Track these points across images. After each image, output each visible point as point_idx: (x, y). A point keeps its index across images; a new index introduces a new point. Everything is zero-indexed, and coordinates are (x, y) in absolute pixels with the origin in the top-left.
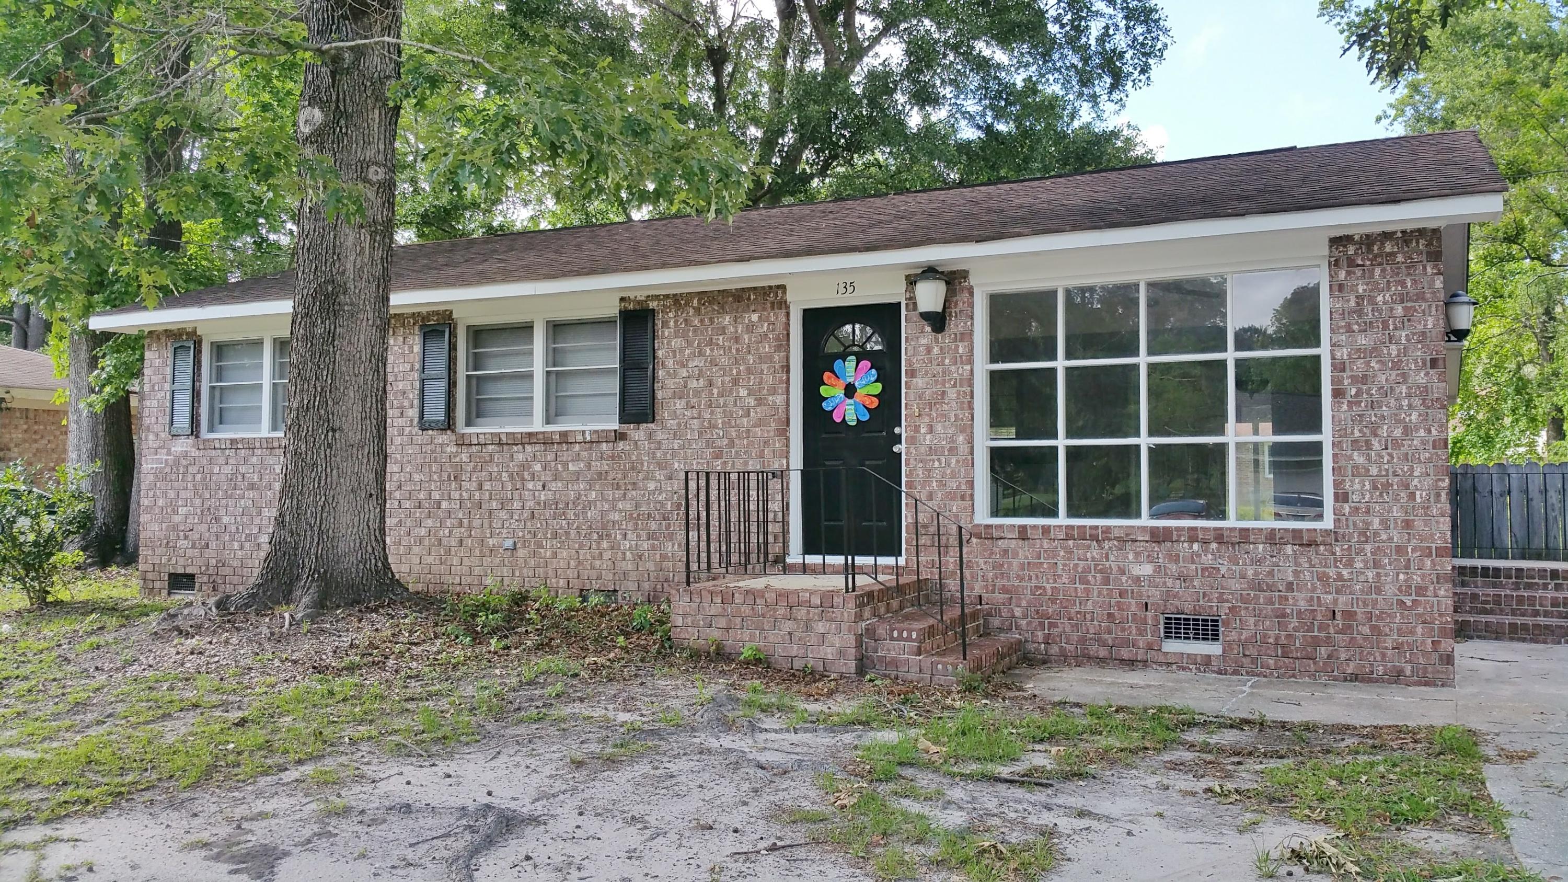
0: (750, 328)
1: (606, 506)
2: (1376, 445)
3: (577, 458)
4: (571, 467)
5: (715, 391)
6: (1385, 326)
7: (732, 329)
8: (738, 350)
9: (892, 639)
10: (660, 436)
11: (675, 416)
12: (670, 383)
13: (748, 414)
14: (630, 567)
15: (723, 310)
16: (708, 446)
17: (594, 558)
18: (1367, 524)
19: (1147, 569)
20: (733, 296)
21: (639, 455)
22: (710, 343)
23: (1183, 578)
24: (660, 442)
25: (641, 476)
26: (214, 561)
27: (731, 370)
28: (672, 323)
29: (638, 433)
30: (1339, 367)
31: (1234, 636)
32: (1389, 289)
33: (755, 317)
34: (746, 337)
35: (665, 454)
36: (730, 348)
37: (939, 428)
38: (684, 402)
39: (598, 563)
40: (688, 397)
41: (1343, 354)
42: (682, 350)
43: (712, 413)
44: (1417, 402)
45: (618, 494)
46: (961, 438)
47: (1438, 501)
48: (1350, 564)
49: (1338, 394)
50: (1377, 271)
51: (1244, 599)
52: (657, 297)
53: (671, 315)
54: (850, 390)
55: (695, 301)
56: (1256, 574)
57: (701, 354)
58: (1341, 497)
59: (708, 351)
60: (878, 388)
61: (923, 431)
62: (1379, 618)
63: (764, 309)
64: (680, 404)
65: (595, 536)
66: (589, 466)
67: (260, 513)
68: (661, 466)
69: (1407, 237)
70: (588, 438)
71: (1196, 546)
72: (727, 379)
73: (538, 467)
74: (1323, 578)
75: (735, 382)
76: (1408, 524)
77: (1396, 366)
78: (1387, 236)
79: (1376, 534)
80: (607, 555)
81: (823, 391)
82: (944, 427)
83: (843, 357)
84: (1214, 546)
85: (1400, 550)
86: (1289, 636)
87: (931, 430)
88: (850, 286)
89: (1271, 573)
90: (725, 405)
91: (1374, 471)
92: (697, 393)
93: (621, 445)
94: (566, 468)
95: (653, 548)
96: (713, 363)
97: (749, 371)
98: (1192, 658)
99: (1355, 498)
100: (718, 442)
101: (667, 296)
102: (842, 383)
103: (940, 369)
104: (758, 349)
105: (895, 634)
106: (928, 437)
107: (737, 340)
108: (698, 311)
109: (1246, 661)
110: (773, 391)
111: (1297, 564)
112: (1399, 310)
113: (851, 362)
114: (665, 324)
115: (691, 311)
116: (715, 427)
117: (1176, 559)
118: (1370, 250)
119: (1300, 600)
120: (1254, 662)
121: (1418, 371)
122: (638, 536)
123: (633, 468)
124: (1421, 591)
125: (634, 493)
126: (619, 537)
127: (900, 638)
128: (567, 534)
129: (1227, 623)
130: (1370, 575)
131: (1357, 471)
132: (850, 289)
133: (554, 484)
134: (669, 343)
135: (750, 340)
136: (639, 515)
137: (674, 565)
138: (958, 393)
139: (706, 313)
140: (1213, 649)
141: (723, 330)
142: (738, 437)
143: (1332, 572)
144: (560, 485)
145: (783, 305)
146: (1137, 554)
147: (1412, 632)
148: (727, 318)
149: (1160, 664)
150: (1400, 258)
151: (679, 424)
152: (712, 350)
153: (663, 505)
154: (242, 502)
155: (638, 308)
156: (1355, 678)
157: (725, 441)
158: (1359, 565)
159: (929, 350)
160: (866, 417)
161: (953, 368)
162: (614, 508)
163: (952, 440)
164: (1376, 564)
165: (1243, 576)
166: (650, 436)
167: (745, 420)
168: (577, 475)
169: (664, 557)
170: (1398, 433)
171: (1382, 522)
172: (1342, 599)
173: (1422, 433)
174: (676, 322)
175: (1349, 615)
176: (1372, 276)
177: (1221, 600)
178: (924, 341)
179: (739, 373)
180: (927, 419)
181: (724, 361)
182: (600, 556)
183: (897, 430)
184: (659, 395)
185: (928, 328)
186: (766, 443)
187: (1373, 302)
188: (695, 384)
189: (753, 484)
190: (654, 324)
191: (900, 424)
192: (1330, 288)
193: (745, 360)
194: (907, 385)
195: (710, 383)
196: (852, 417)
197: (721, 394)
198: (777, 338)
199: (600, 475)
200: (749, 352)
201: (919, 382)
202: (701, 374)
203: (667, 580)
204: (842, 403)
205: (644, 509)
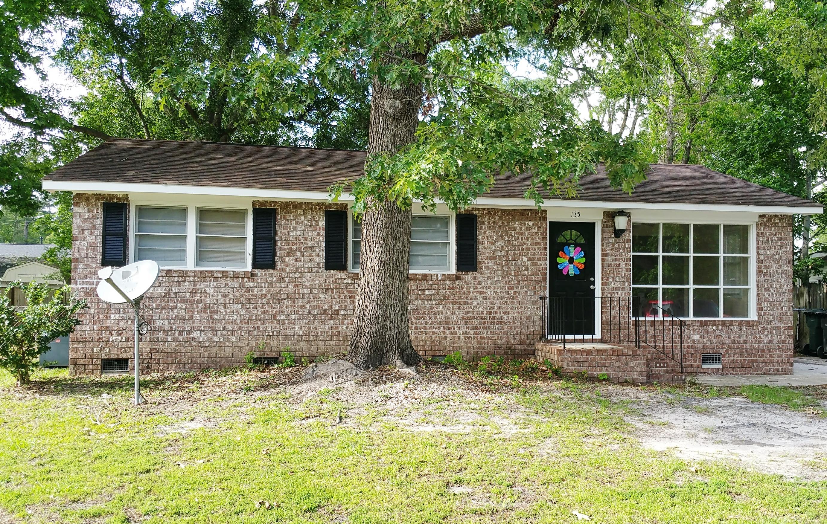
0: (528, 229)
1: (449, 313)
2: (772, 291)
3: (430, 288)
4: (427, 292)
5: (510, 257)
6: (775, 249)
7: (519, 228)
8: (522, 239)
9: (656, 367)
10: (480, 278)
11: (487, 268)
12: (486, 252)
13: (527, 269)
14: (463, 343)
15: (514, 219)
16: (506, 284)
17: (441, 339)
18: (769, 318)
19: (697, 337)
20: (520, 212)
21: (468, 288)
22: (507, 234)
23: (710, 340)
24: (479, 281)
25: (469, 298)
26: (148, 349)
27: (519, 248)
28: (486, 223)
29: (468, 276)
30: (759, 261)
31: (726, 361)
32: (776, 235)
33: (531, 224)
34: (526, 233)
35: (483, 287)
36: (518, 237)
37: (617, 279)
38: (493, 262)
39: (444, 342)
40: (496, 259)
41: (762, 257)
42: (492, 237)
43: (509, 268)
44: (784, 276)
45: (455, 307)
46: (627, 284)
47: (789, 310)
48: (763, 333)
49: (760, 271)
50: (773, 228)
51: (729, 347)
52: (478, 209)
53: (486, 219)
54: (571, 261)
55: (500, 213)
56: (734, 337)
57: (503, 239)
58: (760, 308)
59: (506, 238)
60: (584, 260)
61: (610, 280)
62: (772, 351)
63: (536, 220)
64: (491, 263)
65: (442, 328)
66: (438, 292)
67: (191, 318)
68: (481, 293)
69: (783, 217)
70: (440, 278)
71: (714, 328)
72: (517, 252)
74: (755, 338)
75: (521, 254)
76: (781, 318)
77: (778, 263)
78: (776, 216)
79: (771, 322)
80: (449, 338)
81: (558, 260)
82: (620, 279)
83: (569, 245)
84: (720, 327)
85: (778, 327)
86: (744, 360)
87: (614, 280)
88: (578, 214)
89: (739, 337)
90: (515, 264)
91: (771, 299)
92: (500, 258)
93: (457, 282)
94: (423, 292)
95: (476, 333)
96: (510, 243)
97: (528, 249)
98: (712, 370)
99: (765, 309)
100: (512, 282)
101: (484, 209)
102: (568, 257)
103: (618, 253)
104: (532, 239)
105: (658, 365)
106: (613, 283)
107: (522, 234)
108: (500, 218)
109: (730, 370)
110: (540, 259)
111: (747, 333)
112: (779, 243)
113: (572, 248)
114: (483, 223)
115: (497, 218)
116: (510, 274)
117: (707, 333)
118: (771, 221)
119: (748, 346)
120: (733, 370)
121: (785, 265)
122: (468, 328)
123: (464, 294)
124: (784, 341)
125: (465, 306)
126: (456, 328)
127: (660, 366)
128: (425, 328)
129: (724, 356)
130: (769, 336)
131: (766, 300)
132: (578, 215)
133: (416, 302)
134: (485, 232)
135: (528, 234)
136: (468, 317)
137: (488, 342)
138: (626, 264)
139: (505, 220)
140: (719, 366)
141: (514, 228)
142: (522, 280)
143: (758, 336)
144: (420, 302)
145: (545, 219)
146: (694, 331)
147: (782, 356)
148: (517, 223)
149: (701, 373)
150: (780, 225)
151: (490, 273)
152: (508, 238)
153: (482, 312)
155: (467, 213)
156: (765, 373)
157: (516, 282)
158: (766, 333)
159: (613, 245)
160: (578, 273)
161: (623, 254)
162: (453, 314)
163: (623, 284)
164: (771, 333)
165: (730, 338)
166: (474, 278)
167: (526, 272)
168: (430, 297)
169: (482, 338)
170: (778, 286)
171: (773, 318)
172: (761, 345)
173: (785, 286)
174: (489, 222)
175: (763, 351)
176: (771, 230)
177: (722, 348)
178: (611, 241)
179: (523, 249)
180: (612, 275)
181: (515, 243)
182: (445, 338)
183: (592, 279)
184: (480, 258)
185: (613, 236)
186: (537, 283)
187: (771, 239)
188: (499, 253)
189: (530, 302)
190: (477, 223)
191: (594, 277)
192: (758, 233)
193: (525, 244)
194: (603, 260)
195: (507, 253)
196: (571, 272)
197: (513, 259)
198: (542, 234)
199: (444, 297)
200: (528, 240)
201: (609, 259)
202: (503, 249)
203: (484, 349)
204: (567, 266)
205: (470, 314)
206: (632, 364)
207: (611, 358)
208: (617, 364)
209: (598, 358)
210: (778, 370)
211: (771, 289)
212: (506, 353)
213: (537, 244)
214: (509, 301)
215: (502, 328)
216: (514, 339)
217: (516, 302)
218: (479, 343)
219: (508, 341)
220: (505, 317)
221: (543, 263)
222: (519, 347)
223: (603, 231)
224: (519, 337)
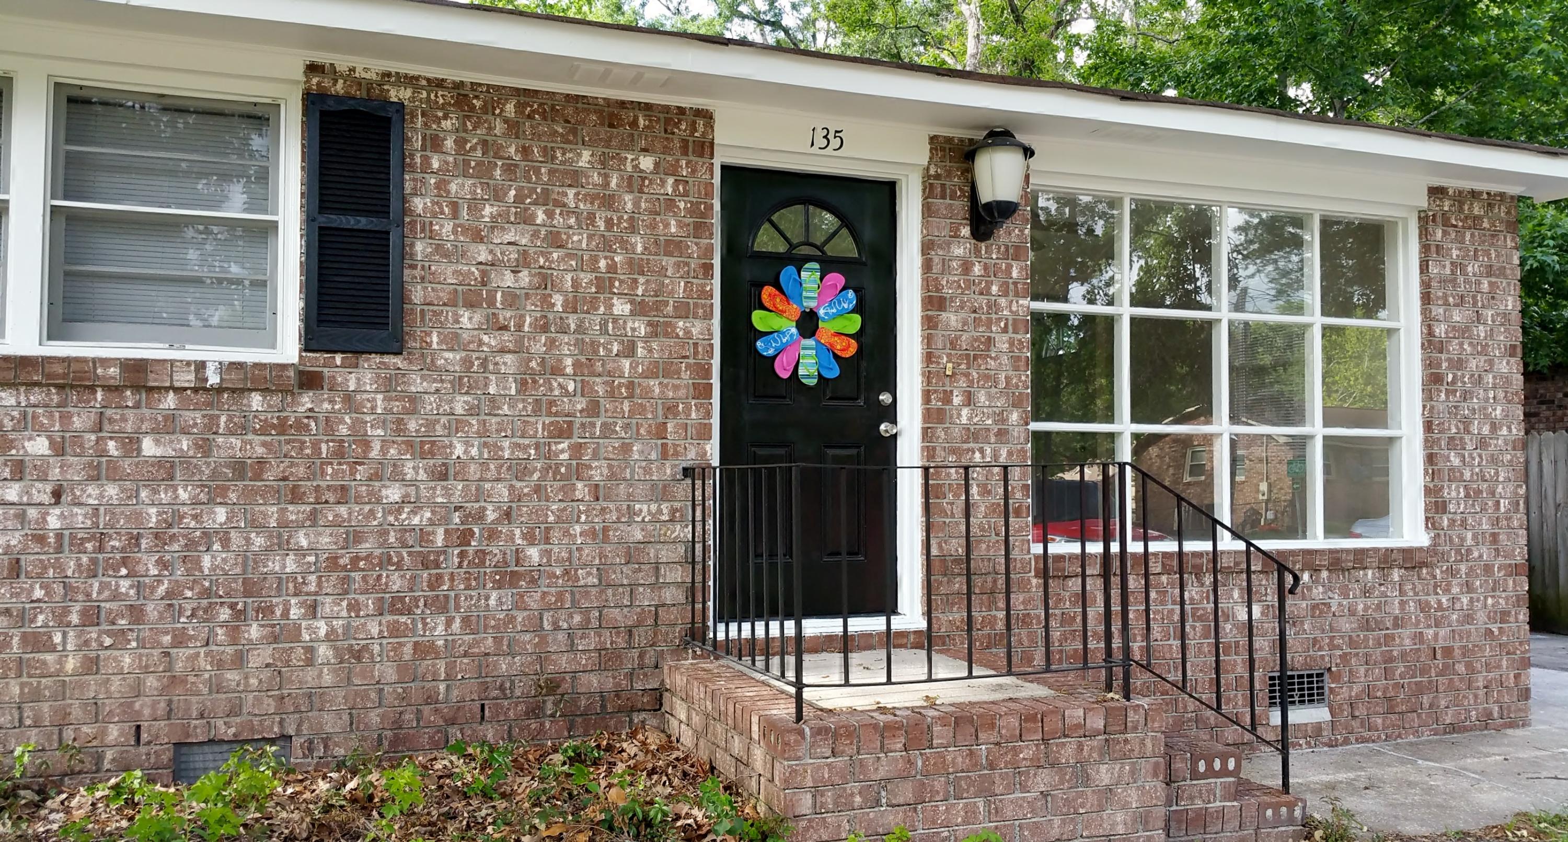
0: (636, 183)
1: (259, 541)
2: (1469, 446)
3: (169, 428)
4: (149, 447)
5: (558, 300)
6: (1475, 304)
7: (596, 178)
8: (609, 223)
9: (1195, 775)
10: (417, 384)
11: (453, 341)
12: (447, 271)
13: (629, 350)
14: (328, 679)
15: (573, 138)
16: (537, 412)
17: (220, 665)
18: (1463, 540)
20: (599, 112)
21: (357, 428)
22: (544, 199)
24: (414, 400)
25: (362, 472)
27: (595, 260)
28: (449, 143)
29: (356, 375)
30: (1431, 343)
31: (1344, 693)
32: (1476, 257)
33: (647, 163)
34: (628, 198)
35: (430, 425)
36: (591, 217)
37: (982, 397)
38: (478, 317)
39: (232, 676)
40: (491, 303)
41: (1438, 331)
42: (475, 205)
43: (551, 343)
44: (1501, 395)
45: (294, 513)
46: (1012, 418)
47: (1517, 511)
48: (1447, 591)
49: (1433, 380)
50: (1468, 237)
51: (1352, 643)
52: (411, 81)
53: (447, 124)
54: (808, 324)
55: (510, 108)
56: (1366, 608)
57: (526, 219)
59: (541, 217)
60: (854, 323)
61: (957, 400)
62: (1472, 653)
63: (666, 150)
64: (467, 319)
65: (225, 614)
66: (205, 447)
69: (1491, 200)
70: (213, 379)
71: (1306, 576)
72: (585, 278)
73: (39, 446)
74: (1424, 607)
75: (604, 285)
76: (1494, 539)
77: (1484, 351)
78: (1474, 195)
79: (1469, 551)
80: (260, 657)
81: (759, 320)
82: (990, 397)
83: (800, 263)
84: (1325, 574)
85: (1488, 570)
86: (1395, 687)
87: (969, 400)
88: (833, 137)
89: (1379, 607)
90: (580, 329)
91: (1467, 475)
92: (513, 299)
93: (306, 401)
94: (131, 444)
95: (395, 631)
96: (555, 240)
97: (636, 267)
98: (1303, 730)
99: (1451, 508)
100: (565, 404)
102: (795, 310)
103: (983, 300)
104: (653, 226)
105: (1202, 766)
106: (965, 412)
107: (608, 201)
108: (513, 128)
109: (1355, 724)
110: (683, 311)
111: (1402, 592)
112: (1485, 286)
113: (810, 276)
114: (434, 143)
115: (499, 127)
116: (557, 371)
118: (1461, 210)
119: (1405, 639)
120: (1362, 726)
121: (1501, 358)
122: (354, 607)
123: (339, 453)
124: (1505, 617)
125: (343, 510)
126: (295, 612)
127: (1211, 772)
128: (136, 614)
129: (1336, 678)
130: (1465, 601)
131: (1454, 476)
132: (835, 143)
133: (92, 490)
134: (441, 186)
135: (636, 204)
136: (355, 560)
137: (450, 667)
138: (1011, 343)
139: (537, 136)
140: (1320, 715)
141: (575, 178)
142: (612, 394)
143: (1432, 600)
144: (112, 490)
145: (706, 148)
146: (1243, 591)
147: (1499, 667)
148: (586, 155)
150: (1485, 224)
151: (467, 363)
152: (550, 215)
153: (424, 536)
155: (360, 95)
156: (1454, 728)
157: (581, 404)
158: (1455, 590)
159: (966, 267)
160: (834, 372)
161: (1003, 302)
162: (283, 547)
163: (1001, 418)
164: (1470, 588)
165: (1352, 612)
166: (389, 385)
167: (626, 364)
169: (423, 650)
170: (1486, 430)
171: (1475, 537)
172: (1442, 632)
173: (1504, 431)
174: (460, 143)
175: (1448, 651)
176: (1462, 242)
177: (1333, 647)
178: (958, 251)
179: (612, 268)
180: (962, 382)
181: (580, 239)
182: (239, 660)
183: (885, 398)
184: (417, 294)
185: (966, 231)
186: (670, 410)
187: (1464, 273)
188: (508, 280)
189: (640, 490)
190: (404, 139)
191: (891, 386)
192: (1425, 249)
193: (624, 245)
194: (929, 323)
195: (545, 282)
196: (808, 370)
197: (572, 307)
198: (693, 211)
199: (239, 468)
200: (633, 229)
201: (951, 318)
202: (524, 261)
203: (430, 699)
204: (793, 344)
205: (366, 547)
206: (1104, 774)
207: (1016, 751)
208: (1043, 780)
210: (1489, 715)
211: (1467, 438)
212: (535, 711)
213: (673, 246)
214: (552, 487)
215: (520, 605)
216: (572, 648)
217: (581, 489)
218: (406, 672)
219: (542, 657)
220: (534, 553)
221: (697, 328)
222: (593, 682)
223: (928, 211)
224: (591, 642)
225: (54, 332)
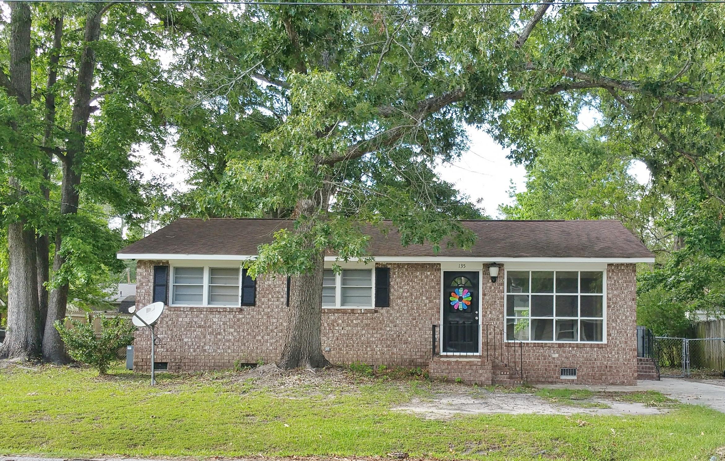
0: (427, 277)
1: (369, 336)
2: (618, 321)
3: (357, 319)
4: (354, 322)
5: (413, 297)
6: (621, 289)
7: (420, 277)
8: (422, 284)
9: (501, 374)
10: (392, 312)
11: (397, 305)
12: (396, 293)
13: (426, 305)
14: (379, 357)
15: (416, 270)
16: (410, 316)
17: (364, 354)
18: (616, 342)
19: (557, 355)
20: (421, 265)
21: (383, 319)
22: (411, 281)
23: (567, 358)
24: (391, 314)
25: (384, 325)
26: (179, 357)
27: (420, 290)
28: (396, 273)
29: (383, 311)
30: (609, 299)
31: (580, 373)
32: (622, 279)
33: (429, 273)
34: (425, 280)
35: (394, 318)
36: (419, 283)
37: (494, 312)
38: (401, 300)
39: (366, 355)
40: (403, 298)
41: (610, 296)
42: (400, 283)
43: (412, 304)
44: (629, 310)
45: (374, 331)
46: (501, 316)
47: (634, 336)
48: (611, 353)
49: (609, 307)
50: (620, 274)
51: (583, 363)
52: (391, 264)
53: (396, 270)
54: (461, 299)
55: (406, 267)
56: (587, 356)
57: (408, 284)
58: (609, 335)
60: (470, 299)
61: (488, 313)
62: (618, 368)
63: (432, 271)
64: (399, 301)
65: (365, 346)
66: (362, 322)
68: (391, 322)
69: (628, 265)
70: (363, 312)
71: (570, 349)
72: (418, 293)
73: (340, 322)
74: (604, 357)
75: (421, 294)
76: (626, 342)
77: (624, 300)
78: (622, 265)
79: (618, 345)
80: (369, 353)
81: (451, 299)
83: (459, 288)
84: (575, 348)
85: (624, 349)
86: (595, 373)
87: (491, 313)
88: (463, 265)
89: (590, 356)
90: (417, 302)
91: (618, 328)
92: (406, 297)
93: (376, 314)
94: (352, 321)
95: (389, 350)
96: (413, 287)
97: (427, 291)
98: (569, 380)
99: (613, 335)
100: (415, 315)
101: (395, 264)
102: (458, 297)
103: (494, 294)
104: (430, 284)
106: (490, 315)
107: (422, 280)
108: (407, 270)
109: (583, 380)
110: (435, 298)
111: (597, 353)
112: (625, 285)
113: (461, 290)
114: (394, 273)
115: (404, 270)
116: (414, 309)
117: (564, 352)
118: (618, 268)
119: (598, 363)
120: (586, 381)
121: (629, 301)
122: (383, 346)
123: (380, 323)
124: (629, 360)
125: (381, 331)
126: (374, 346)
127: (503, 374)
128: (353, 346)
129: (578, 370)
130: (616, 356)
131: (614, 328)
132: (464, 267)
133: (347, 328)
134: (395, 280)
135: (427, 280)
136: (383, 339)
137: (397, 356)
138: (500, 302)
139: (410, 271)
140: (575, 378)
141: (417, 277)
142: (422, 313)
143: (606, 355)
144: (350, 328)
145: (439, 269)
146: (554, 351)
147: (627, 371)
148: (418, 273)
149: (560, 382)
150: (625, 271)
151: (399, 308)
152: (412, 283)
153: (393, 336)
154: (195, 333)
155: (383, 267)
156: (612, 384)
157: (417, 314)
158: (613, 353)
159: (491, 288)
160: (466, 308)
161: (499, 294)
162: (373, 337)
163: (498, 316)
164: (618, 353)
165: (583, 357)
166: (387, 312)
167: (425, 308)
168: (357, 325)
169: (393, 353)
170: (624, 318)
171: (620, 342)
172: (609, 363)
173: (630, 318)
174: (398, 273)
175: (611, 367)
176: (618, 275)
177: (577, 364)
178: (489, 285)
179: (423, 292)
180: (489, 310)
181: (417, 287)
182: (367, 353)
183: (477, 312)
184: (391, 298)
185: (490, 281)
186: (433, 315)
187: (618, 282)
188: (406, 294)
189: (427, 329)
190: (389, 273)
191: (478, 310)
192: (607, 277)
193: (425, 287)
194: (483, 299)
195: (412, 294)
196: (461, 308)
197: (415, 298)
198: (437, 281)
199: (367, 325)
200: (426, 285)
201: (487, 297)
202: (408, 291)
203: (394, 361)
204: (458, 303)
205: (385, 337)
206: (481, 372)
207: (465, 367)
208: (470, 372)
209: (455, 367)
210: (624, 382)
211: (618, 320)
212: (410, 364)
213: (434, 287)
214: (412, 328)
215: (407, 347)
216: (416, 355)
217: (417, 329)
218: (391, 357)
219: (411, 356)
220: (410, 339)
221: (437, 301)
222: (420, 360)
223: (483, 278)
224: (418, 354)
225: (342, 305)
